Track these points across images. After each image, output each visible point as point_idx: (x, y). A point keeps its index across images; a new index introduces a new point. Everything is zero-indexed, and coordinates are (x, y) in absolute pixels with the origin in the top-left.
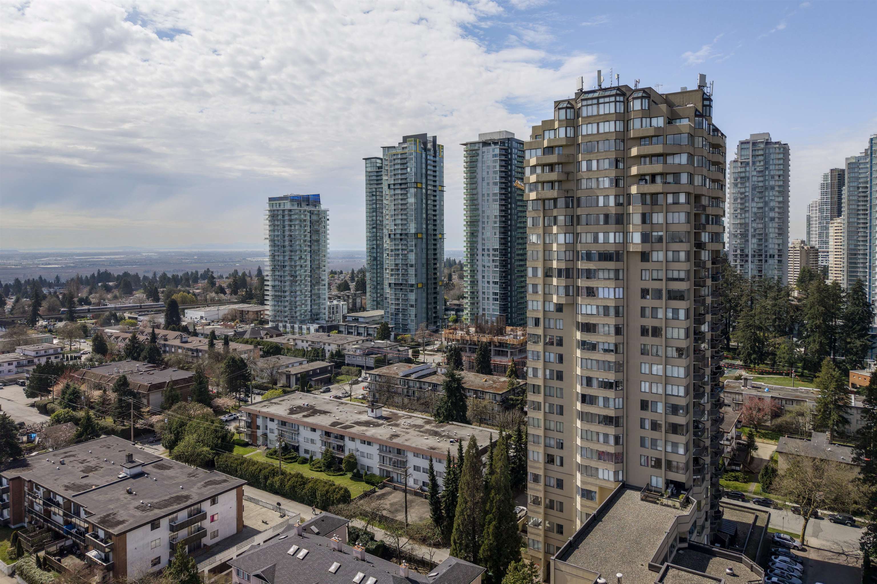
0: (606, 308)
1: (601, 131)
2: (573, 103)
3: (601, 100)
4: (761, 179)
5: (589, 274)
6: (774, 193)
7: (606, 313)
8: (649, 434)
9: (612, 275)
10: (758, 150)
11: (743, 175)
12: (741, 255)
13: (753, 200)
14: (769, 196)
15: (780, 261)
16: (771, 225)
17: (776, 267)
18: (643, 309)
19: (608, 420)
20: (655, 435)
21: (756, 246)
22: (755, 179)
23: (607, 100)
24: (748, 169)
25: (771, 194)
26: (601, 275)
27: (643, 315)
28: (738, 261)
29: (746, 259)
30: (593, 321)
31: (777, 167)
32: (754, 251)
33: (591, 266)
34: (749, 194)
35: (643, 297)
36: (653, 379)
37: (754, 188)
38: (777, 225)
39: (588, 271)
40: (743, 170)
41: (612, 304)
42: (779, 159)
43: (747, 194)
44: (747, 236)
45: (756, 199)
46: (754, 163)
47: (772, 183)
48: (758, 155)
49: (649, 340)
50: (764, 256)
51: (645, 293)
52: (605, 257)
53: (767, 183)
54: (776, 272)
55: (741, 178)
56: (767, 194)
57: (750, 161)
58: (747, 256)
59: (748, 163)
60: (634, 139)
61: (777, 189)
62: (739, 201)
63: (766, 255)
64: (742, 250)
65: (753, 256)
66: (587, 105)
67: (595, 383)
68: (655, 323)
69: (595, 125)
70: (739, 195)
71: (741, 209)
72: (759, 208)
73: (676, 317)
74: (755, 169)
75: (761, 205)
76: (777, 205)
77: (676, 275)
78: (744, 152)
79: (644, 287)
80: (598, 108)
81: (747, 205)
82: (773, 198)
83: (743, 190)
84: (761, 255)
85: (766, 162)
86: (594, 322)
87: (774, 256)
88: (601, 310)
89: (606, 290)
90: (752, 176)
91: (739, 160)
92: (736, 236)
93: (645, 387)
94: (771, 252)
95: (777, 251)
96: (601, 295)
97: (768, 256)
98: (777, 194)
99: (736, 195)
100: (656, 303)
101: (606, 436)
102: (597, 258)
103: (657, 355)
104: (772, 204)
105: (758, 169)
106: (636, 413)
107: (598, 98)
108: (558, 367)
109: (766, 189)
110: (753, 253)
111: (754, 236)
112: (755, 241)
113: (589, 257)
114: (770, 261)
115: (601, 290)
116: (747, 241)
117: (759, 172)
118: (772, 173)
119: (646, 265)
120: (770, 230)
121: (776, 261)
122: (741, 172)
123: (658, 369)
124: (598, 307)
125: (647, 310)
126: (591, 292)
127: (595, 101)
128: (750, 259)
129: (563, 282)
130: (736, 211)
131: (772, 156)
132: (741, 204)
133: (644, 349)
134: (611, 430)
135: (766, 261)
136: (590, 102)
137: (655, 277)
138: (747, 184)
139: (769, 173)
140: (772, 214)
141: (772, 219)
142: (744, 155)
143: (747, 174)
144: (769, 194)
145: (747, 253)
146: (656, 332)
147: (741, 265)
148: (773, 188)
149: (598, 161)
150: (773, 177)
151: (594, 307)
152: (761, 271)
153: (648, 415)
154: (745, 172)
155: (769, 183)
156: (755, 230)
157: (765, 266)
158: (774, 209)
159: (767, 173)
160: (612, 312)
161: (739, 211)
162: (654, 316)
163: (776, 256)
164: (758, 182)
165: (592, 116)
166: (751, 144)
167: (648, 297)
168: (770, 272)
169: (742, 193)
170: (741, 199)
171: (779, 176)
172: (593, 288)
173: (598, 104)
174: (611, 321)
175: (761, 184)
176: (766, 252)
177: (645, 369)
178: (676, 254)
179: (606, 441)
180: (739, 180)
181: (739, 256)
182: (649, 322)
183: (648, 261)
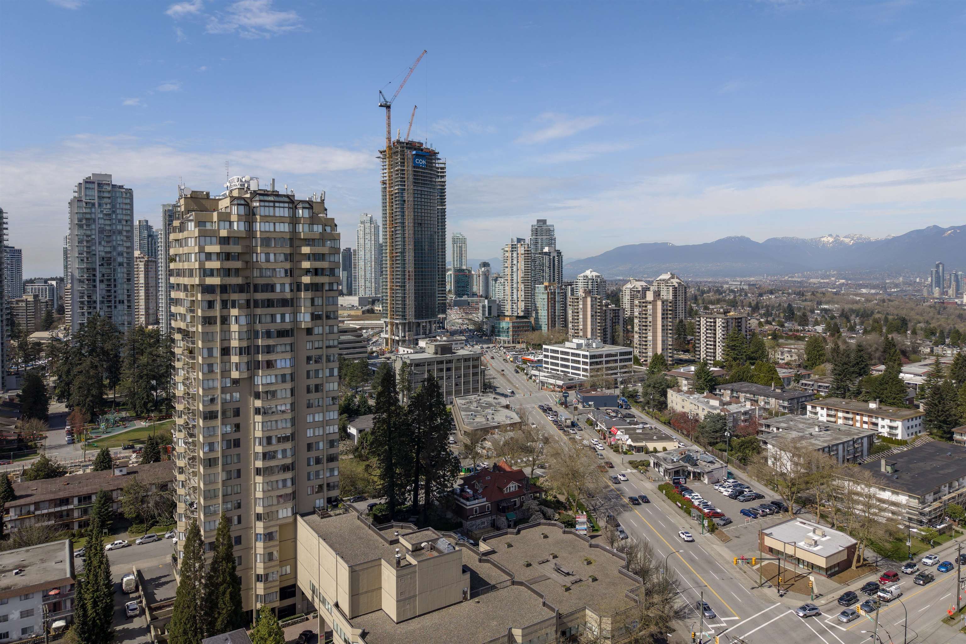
0: (283, 376)
1: (277, 230)
2: (249, 201)
3: (277, 204)
4: (108, 222)
5: (269, 349)
6: (122, 238)
7: (284, 381)
8: (314, 468)
9: (288, 348)
10: (103, 192)
11: (88, 216)
12: (88, 302)
13: (100, 243)
14: (116, 240)
15: (129, 307)
16: (119, 270)
17: (126, 312)
18: (308, 372)
19: (285, 468)
20: (319, 467)
21: (104, 292)
22: (102, 221)
23: (282, 205)
24: (93, 210)
25: (119, 238)
26: (279, 349)
27: (308, 377)
28: (85, 308)
29: (95, 305)
30: (272, 388)
31: (124, 212)
32: (103, 297)
33: (271, 342)
34: (96, 237)
35: (308, 363)
36: (315, 425)
37: (101, 231)
38: (125, 270)
39: (268, 347)
40: (88, 211)
41: (288, 372)
42: (126, 204)
43: (93, 237)
44: (94, 281)
45: (103, 243)
46: (100, 205)
47: (120, 227)
48: (103, 197)
49: (313, 396)
50: (113, 302)
51: (309, 359)
52: (282, 334)
53: (114, 227)
54: (126, 318)
55: (87, 219)
56: (114, 238)
57: (96, 201)
58: (95, 302)
59: (93, 205)
60: (305, 240)
61: (125, 233)
62: (85, 244)
63: (115, 301)
64: (89, 297)
65: (102, 302)
66: (265, 206)
67: (274, 441)
68: (318, 381)
69: (272, 224)
70: (85, 237)
71: (87, 253)
72: (106, 252)
73: (332, 375)
74: (102, 212)
75: (108, 249)
76: (125, 250)
77: (331, 343)
78: (90, 192)
79: (308, 355)
80: (274, 210)
81: (94, 248)
82: (121, 243)
83: (88, 232)
84: (110, 301)
85: (114, 206)
86: (274, 389)
87: (123, 301)
88: (280, 378)
89: (283, 361)
90: (99, 218)
91: (84, 200)
92: (83, 282)
93: (310, 433)
94: (120, 298)
95: (126, 297)
96: (279, 366)
97: (117, 302)
98: (125, 239)
99: (82, 237)
100: (318, 366)
101: (284, 481)
102: (276, 335)
103: (319, 406)
104: (120, 249)
105: (105, 212)
106: (304, 454)
107: (274, 202)
108: (236, 436)
109: (114, 233)
110: (101, 299)
111: (102, 281)
112: (103, 286)
113: (268, 334)
114: (120, 307)
115: (278, 362)
116: (95, 286)
117: (106, 215)
118: (119, 217)
119: (310, 338)
120: (119, 275)
121: (126, 307)
122: (86, 213)
123: (318, 417)
124: (276, 376)
125: (311, 373)
126: (270, 365)
127: (272, 204)
128: (98, 306)
129: (245, 359)
130: (82, 254)
131: (119, 200)
132: (87, 247)
133: (309, 403)
134: (288, 475)
135: (115, 307)
136: (267, 204)
137: (316, 346)
138: (93, 227)
139: (116, 217)
140: (120, 259)
141: (121, 264)
142: (89, 196)
143: (93, 216)
144: (116, 238)
145: (94, 298)
146: (318, 388)
147: (88, 313)
148: (120, 232)
149: (275, 254)
150: (120, 221)
151: (273, 377)
152: (110, 317)
153: (313, 454)
154: (90, 213)
155: (116, 227)
156: (103, 275)
157: (115, 312)
158: (122, 254)
159: (114, 217)
160: (288, 378)
161: (85, 254)
162: (317, 376)
163: (126, 302)
164: (105, 225)
165: (269, 216)
166: (96, 185)
167: (311, 362)
168: (120, 318)
169: (88, 236)
170: (87, 242)
171: (127, 221)
172: (271, 361)
173: (274, 207)
174: (288, 386)
175: (108, 228)
176: (115, 297)
177: (310, 419)
178: (331, 328)
179: (285, 486)
180: (84, 222)
181: (86, 303)
182: (312, 382)
183: (311, 334)
